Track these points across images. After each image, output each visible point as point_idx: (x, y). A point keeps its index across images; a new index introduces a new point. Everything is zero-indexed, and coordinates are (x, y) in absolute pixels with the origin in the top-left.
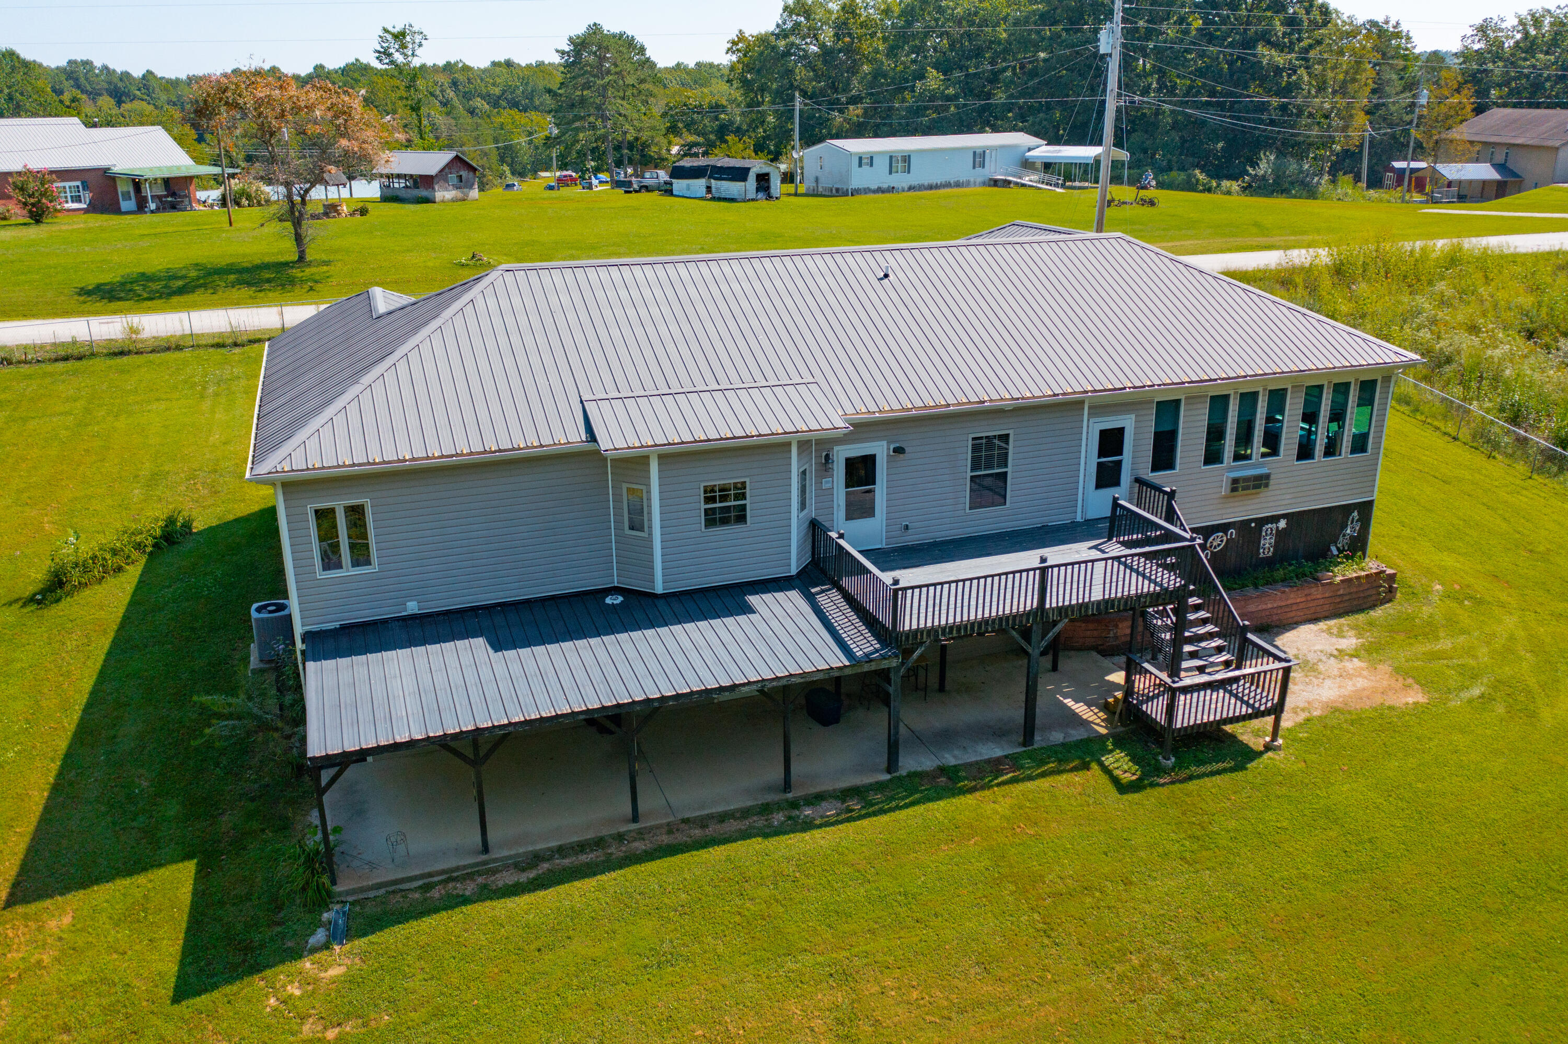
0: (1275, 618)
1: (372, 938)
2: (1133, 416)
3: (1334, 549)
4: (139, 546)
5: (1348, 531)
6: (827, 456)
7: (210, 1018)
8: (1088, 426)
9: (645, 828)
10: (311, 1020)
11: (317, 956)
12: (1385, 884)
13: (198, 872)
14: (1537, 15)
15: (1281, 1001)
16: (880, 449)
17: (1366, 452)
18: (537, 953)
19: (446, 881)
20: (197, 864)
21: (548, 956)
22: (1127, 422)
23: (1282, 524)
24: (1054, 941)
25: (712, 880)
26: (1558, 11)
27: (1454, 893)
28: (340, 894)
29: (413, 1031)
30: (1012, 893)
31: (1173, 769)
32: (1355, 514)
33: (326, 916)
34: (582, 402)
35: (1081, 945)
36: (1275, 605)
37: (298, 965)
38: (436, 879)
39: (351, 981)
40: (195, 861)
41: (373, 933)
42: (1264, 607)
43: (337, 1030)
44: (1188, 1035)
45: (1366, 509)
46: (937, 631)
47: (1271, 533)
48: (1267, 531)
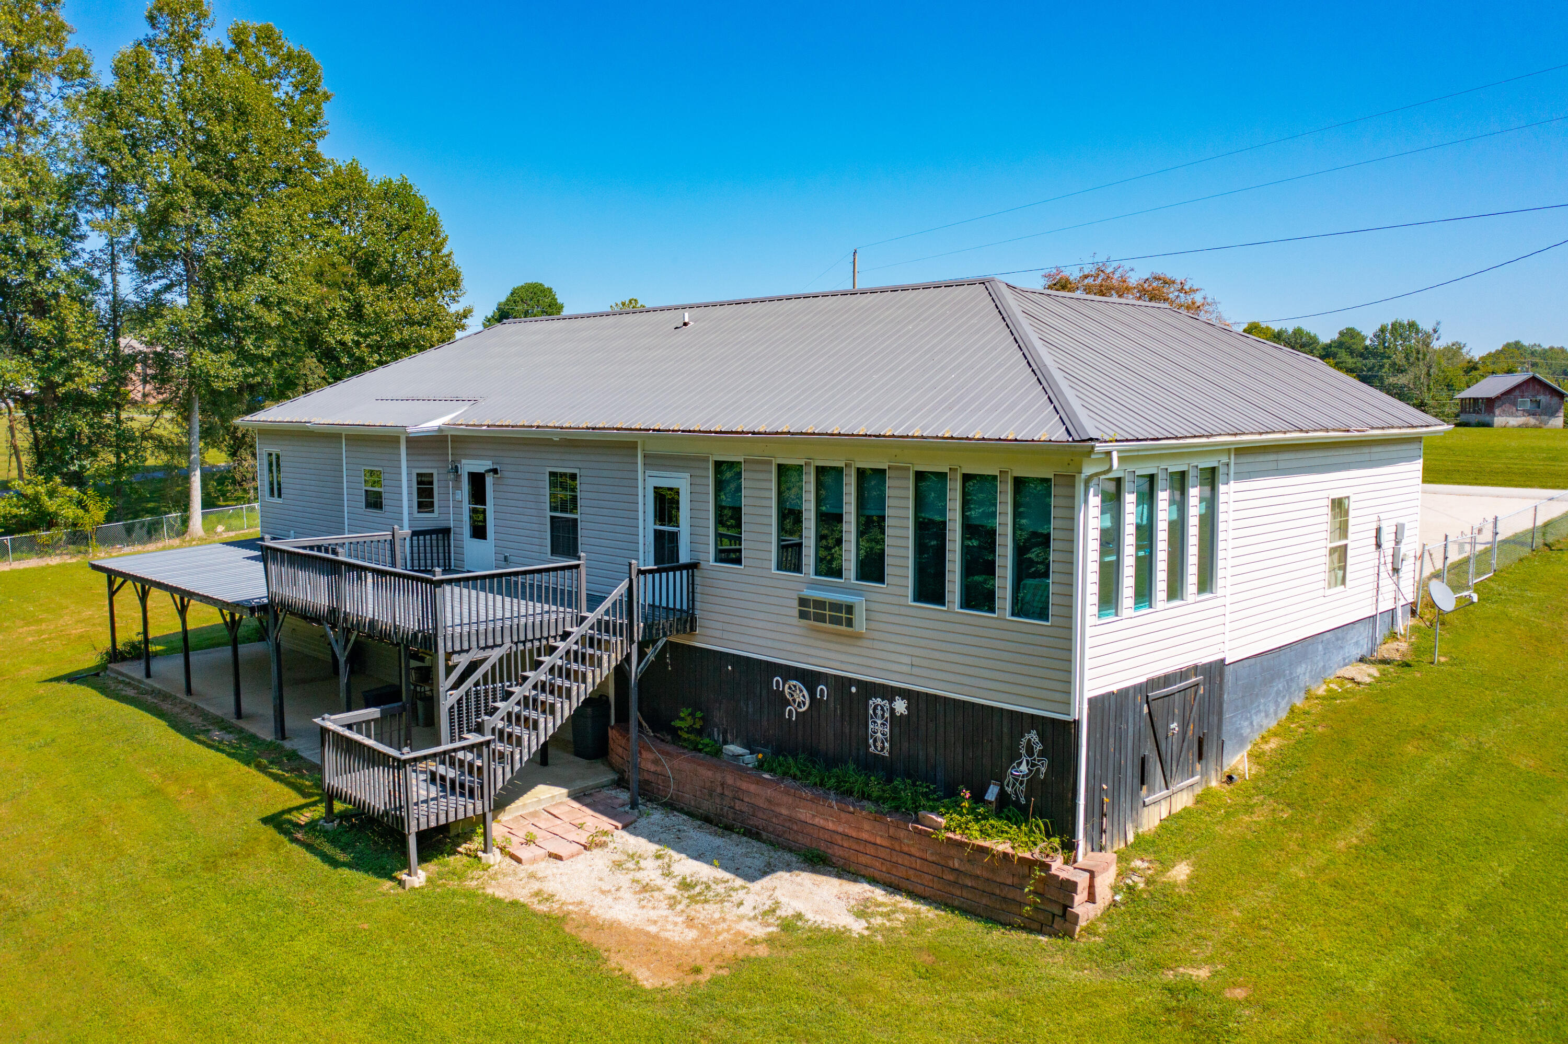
0: (838, 851)
2: (687, 475)
3: (994, 790)
5: (1024, 768)
6: (456, 468)
8: (644, 480)
22: (681, 482)
23: (901, 706)
32: (1033, 736)
34: (375, 400)
36: (840, 829)
42: (822, 823)
47: (883, 716)
48: (875, 709)
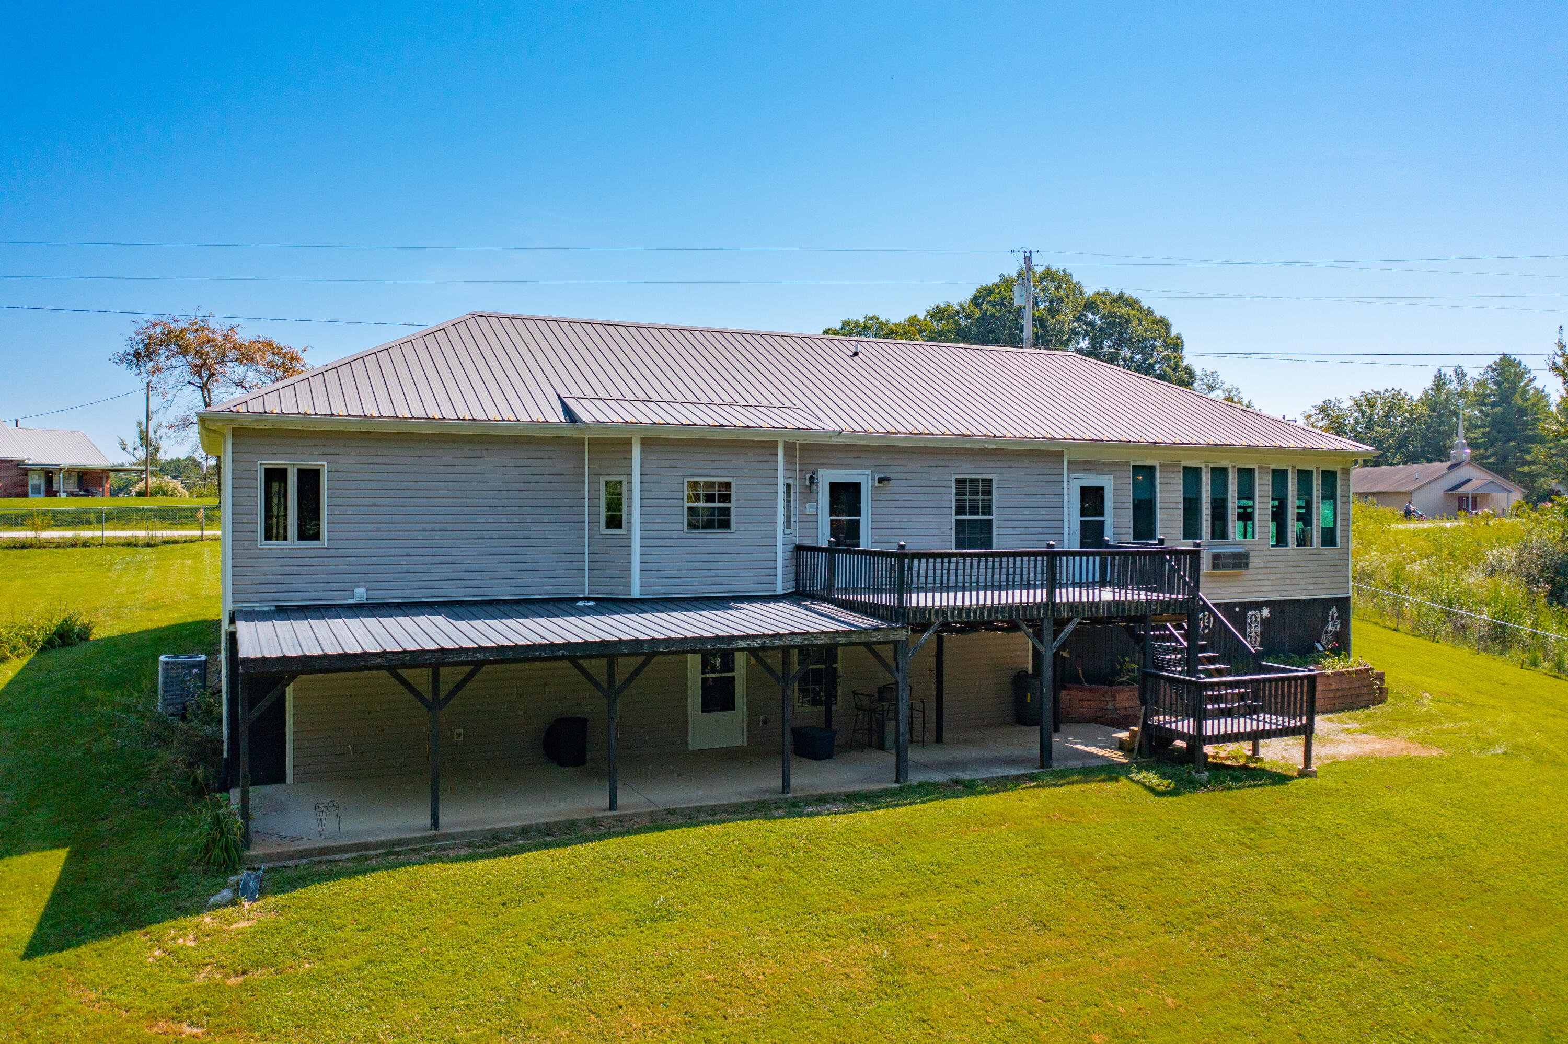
1: (290, 894)
2: (1111, 477)
3: (1318, 646)
4: (28, 640)
5: (1330, 628)
6: (811, 478)
7: (72, 971)
8: (1069, 482)
9: (624, 815)
10: (208, 969)
11: (219, 912)
12: (1468, 869)
13: (68, 858)
14: (1370, 396)
15: (1391, 959)
16: (865, 477)
17: (1335, 546)
18: (501, 907)
19: (386, 854)
20: (69, 852)
21: (515, 912)
22: (1106, 481)
23: (1266, 612)
24: (1119, 905)
25: (710, 849)
26: (1387, 394)
27: (1544, 877)
28: (254, 859)
29: (341, 976)
30: (1061, 866)
31: (1209, 782)
32: (1334, 609)
33: (233, 879)
34: (559, 397)
35: (1150, 908)
37: (195, 920)
38: (373, 852)
39: (262, 932)
40: (68, 849)
41: (293, 890)
43: (240, 979)
44: (1295, 985)
45: (1343, 604)
46: (945, 613)
47: (1256, 621)
48: (1251, 617)
